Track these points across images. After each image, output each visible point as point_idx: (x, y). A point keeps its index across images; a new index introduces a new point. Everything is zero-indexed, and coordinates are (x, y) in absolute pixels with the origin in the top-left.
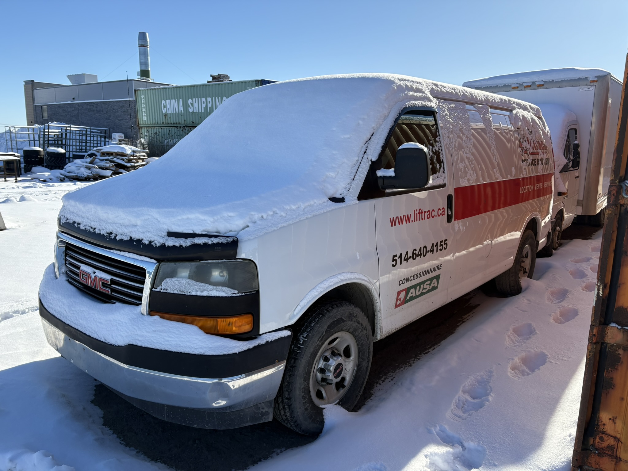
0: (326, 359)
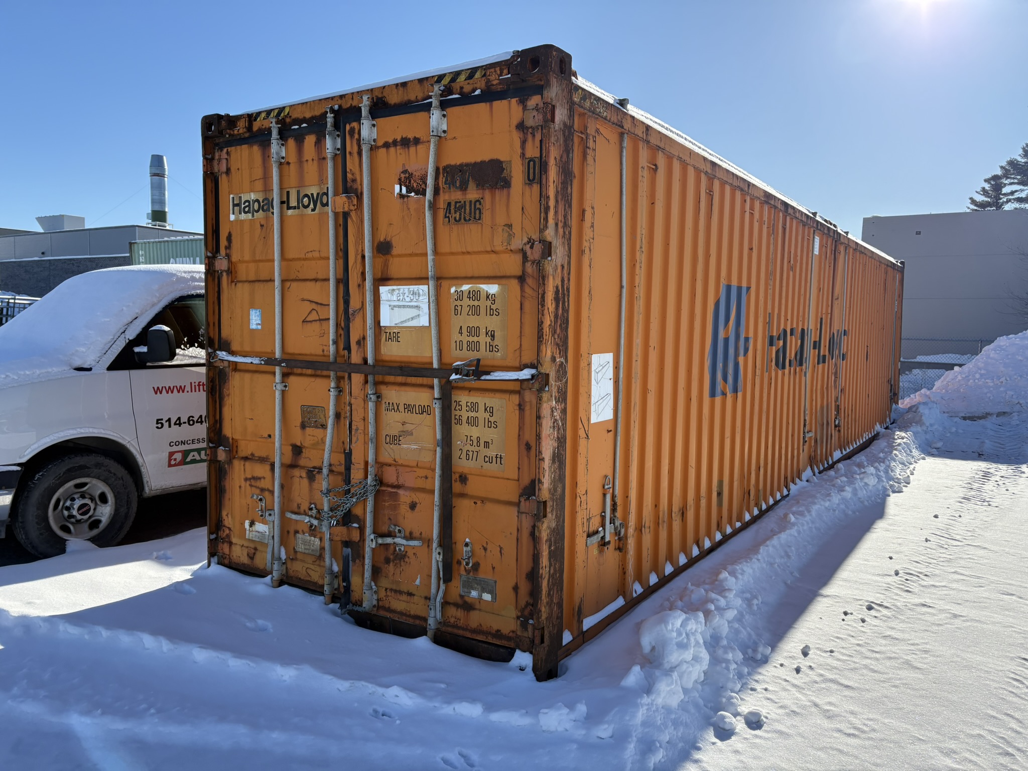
0: (73, 500)
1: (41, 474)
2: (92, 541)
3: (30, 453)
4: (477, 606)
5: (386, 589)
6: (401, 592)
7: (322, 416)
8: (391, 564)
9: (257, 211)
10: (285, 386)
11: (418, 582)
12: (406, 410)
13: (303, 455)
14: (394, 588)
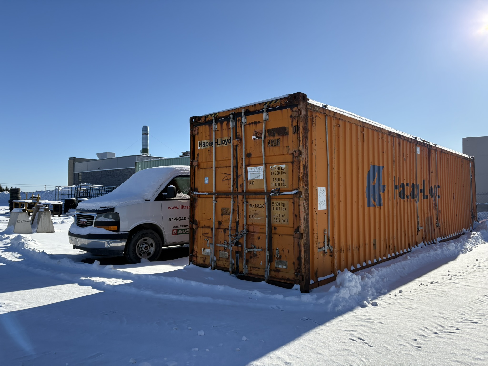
0: (143, 245)
1: (134, 235)
2: (148, 260)
3: (132, 228)
4: (281, 270)
5: (251, 267)
6: (255, 268)
7: (228, 211)
8: (252, 258)
9: (207, 146)
10: (216, 202)
11: (261, 264)
12: (256, 206)
13: (222, 224)
14: (253, 266)
